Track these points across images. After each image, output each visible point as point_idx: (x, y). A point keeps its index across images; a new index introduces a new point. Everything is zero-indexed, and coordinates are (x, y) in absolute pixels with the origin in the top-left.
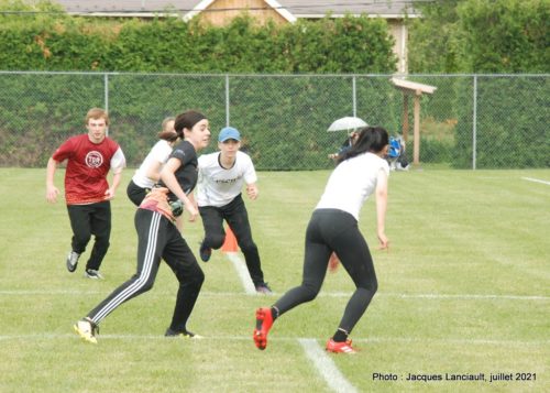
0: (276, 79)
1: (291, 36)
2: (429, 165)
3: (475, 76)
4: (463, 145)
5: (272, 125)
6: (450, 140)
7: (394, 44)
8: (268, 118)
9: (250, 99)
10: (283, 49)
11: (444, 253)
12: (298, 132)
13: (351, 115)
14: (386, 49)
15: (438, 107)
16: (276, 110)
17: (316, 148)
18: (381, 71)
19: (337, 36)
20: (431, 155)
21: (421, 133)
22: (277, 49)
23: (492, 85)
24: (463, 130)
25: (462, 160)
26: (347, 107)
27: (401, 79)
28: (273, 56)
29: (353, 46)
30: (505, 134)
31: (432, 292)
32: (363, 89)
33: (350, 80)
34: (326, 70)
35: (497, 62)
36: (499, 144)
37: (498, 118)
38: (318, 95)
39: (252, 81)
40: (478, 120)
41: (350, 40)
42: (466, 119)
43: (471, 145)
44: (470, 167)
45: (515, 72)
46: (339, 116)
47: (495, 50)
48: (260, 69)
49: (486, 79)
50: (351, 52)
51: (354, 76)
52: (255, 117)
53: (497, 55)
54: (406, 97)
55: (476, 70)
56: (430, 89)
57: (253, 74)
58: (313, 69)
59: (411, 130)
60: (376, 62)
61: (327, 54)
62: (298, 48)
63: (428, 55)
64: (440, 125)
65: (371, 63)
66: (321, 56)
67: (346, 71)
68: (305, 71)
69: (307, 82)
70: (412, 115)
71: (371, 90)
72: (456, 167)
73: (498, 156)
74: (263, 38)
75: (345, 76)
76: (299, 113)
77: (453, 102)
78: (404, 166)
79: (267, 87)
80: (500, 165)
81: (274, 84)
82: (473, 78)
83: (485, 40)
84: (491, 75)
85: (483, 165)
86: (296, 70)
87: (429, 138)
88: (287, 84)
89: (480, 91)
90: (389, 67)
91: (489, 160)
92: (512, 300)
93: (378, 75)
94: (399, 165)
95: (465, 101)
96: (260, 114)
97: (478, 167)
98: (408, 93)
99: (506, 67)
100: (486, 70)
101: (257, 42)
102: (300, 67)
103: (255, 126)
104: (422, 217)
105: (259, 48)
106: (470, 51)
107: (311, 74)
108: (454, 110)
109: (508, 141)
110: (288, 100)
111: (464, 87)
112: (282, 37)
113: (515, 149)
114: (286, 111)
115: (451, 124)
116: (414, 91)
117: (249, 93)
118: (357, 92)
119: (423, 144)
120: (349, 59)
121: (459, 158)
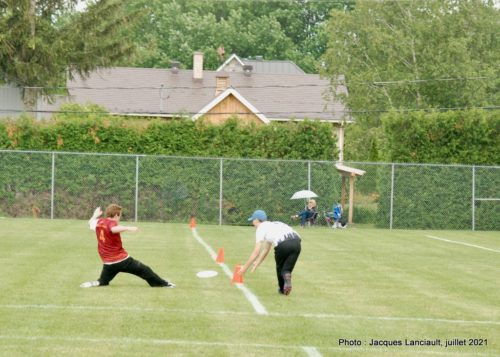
0: (255, 162)
1: (267, 134)
2: (359, 225)
3: (393, 164)
4: (383, 212)
5: (251, 194)
6: (375, 207)
7: (337, 141)
8: (249, 190)
9: (236, 176)
10: (260, 142)
11: (388, 287)
12: (270, 199)
13: (307, 189)
14: (331, 144)
15: (366, 185)
16: (255, 184)
17: (281, 211)
18: (328, 159)
19: (299, 134)
20: (360, 218)
21: (354, 203)
22: (257, 141)
23: (404, 170)
24: (383, 202)
25: (382, 221)
26: (303, 184)
27: (340, 165)
28: (253, 146)
29: (310, 141)
30: (413, 205)
31: (386, 315)
32: (315, 170)
33: (306, 165)
34: (290, 157)
35: (408, 155)
36: (408, 212)
37: (408, 194)
38: (284, 174)
39: (239, 163)
40: (395, 195)
41: (307, 137)
42: (386, 194)
43: (389, 211)
44: (388, 227)
45: (421, 162)
46: (298, 189)
47: (407, 146)
48: (244, 155)
49: (400, 167)
50: (308, 145)
51: (310, 162)
52: (240, 189)
53: (408, 150)
54: (344, 178)
55: (394, 159)
56: (361, 172)
57: (239, 159)
58: (281, 156)
59: (347, 201)
60: (325, 152)
61: (291, 146)
62: (271, 142)
63: (359, 149)
64: (365, 198)
65: (321, 153)
66: (287, 147)
67: (304, 158)
68: (275, 158)
69: (276, 165)
70: (347, 191)
71: (321, 172)
72: (379, 227)
73: (407, 220)
74: (247, 134)
75: (304, 161)
76: (271, 186)
77: (378, 181)
78: (343, 225)
79: (249, 167)
80: (408, 227)
81: (253, 166)
82: (391, 166)
83: (400, 139)
84: (404, 164)
85: (397, 226)
86: (269, 156)
87: (359, 206)
88: (263, 166)
89: (396, 175)
90: (333, 157)
91: (401, 222)
92: (445, 323)
93: (327, 162)
94: (340, 225)
95: (386, 181)
96: (243, 186)
97: (394, 227)
98: (346, 175)
99: (415, 159)
100: (400, 160)
101: (243, 136)
102: (272, 155)
103: (240, 195)
104: (365, 262)
105: (244, 141)
106: (390, 147)
107: (280, 160)
108: (378, 188)
109: (414, 210)
110: (264, 177)
111: (385, 172)
112: (260, 132)
113: (420, 215)
114: (261, 185)
115: (375, 196)
116: (350, 173)
117: (236, 171)
118: (312, 173)
119: (355, 210)
120: (306, 150)
121: (381, 221)
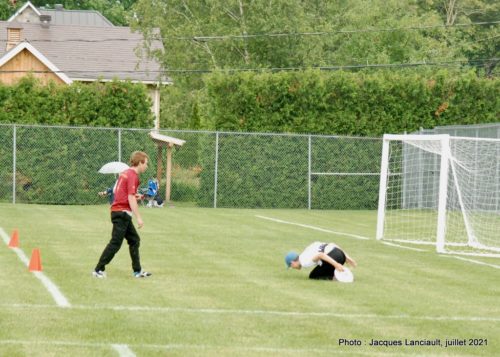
0: (55, 129)
1: (69, 96)
2: (178, 203)
3: (217, 133)
4: (206, 188)
5: (51, 167)
6: (197, 183)
7: (152, 105)
8: (49, 162)
9: (32, 146)
10: (61, 105)
11: (211, 276)
12: (73, 173)
13: (116, 161)
14: (146, 109)
15: (186, 157)
16: (56, 155)
17: (87, 187)
18: (142, 126)
19: (106, 96)
20: (180, 195)
21: (172, 177)
22: (56, 105)
23: (231, 140)
24: (206, 176)
25: (205, 200)
26: (113, 155)
27: (155, 134)
28: (53, 111)
29: (119, 105)
30: (240, 180)
31: (210, 307)
32: (126, 140)
33: (116, 133)
34: (97, 124)
35: (234, 122)
36: (235, 188)
37: (235, 167)
38: (90, 144)
39: (35, 130)
40: (219, 168)
41: (116, 100)
42: (210, 167)
43: (213, 188)
44: (212, 206)
45: (249, 130)
46: (106, 162)
47: (233, 112)
48: (42, 121)
49: (226, 136)
50: (117, 110)
51: (120, 130)
52: (37, 160)
53: (234, 117)
54: (160, 149)
55: (218, 129)
56: (180, 142)
57: (37, 125)
58: (86, 123)
59: (164, 176)
60: (138, 118)
61: (97, 111)
62: (74, 105)
63: (178, 116)
64: (186, 172)
65: (134, 119)
66: (92, 112)
67: (113, 125)
68: (78, 124)
69: (81, 133)
70: (165, 163)
71: (134, 141)
72: (201, 205)
73: (234, 198)
74: (45, 96)
75: (113, 129)
76: (74, 158)
77: (199, 152)
78: (159, 203)
79: (48, 135)
80: (235, 205)
81: (53, 134)
82: (215, 135)
83: (224, 104)
84: (230, 133)
85: (222, 204)
86: (72, 123)
87: (178, 182)
88: (64, 134)
89: (221, 145)
90: (147, 124)
91: (227, 200)
92: (277, 315)
93: (140, 129)
94: (156, 203)
95: (209, 152)
96: (42, 157)
97: (218, 206)
98: (163, 145)
99: (242, 127)
100: (226, 129)
101: (40, 99)
102: (76, 121)
103: (37, 168)
104: (185, 246)
105: (41, 104)
106: (214, 112)
107: (84, 127)
108: (200, 160)
109: (242, 186)
110: (65, 147)
111: (208, 142)
112: (61, 95)
113: (248, 193)
114: (63, 156)
115: (196, 170)
116: (167, 143)
117: (32, 141)
118: (122, 143)
119: (174, 186)
120: (115, 116)
